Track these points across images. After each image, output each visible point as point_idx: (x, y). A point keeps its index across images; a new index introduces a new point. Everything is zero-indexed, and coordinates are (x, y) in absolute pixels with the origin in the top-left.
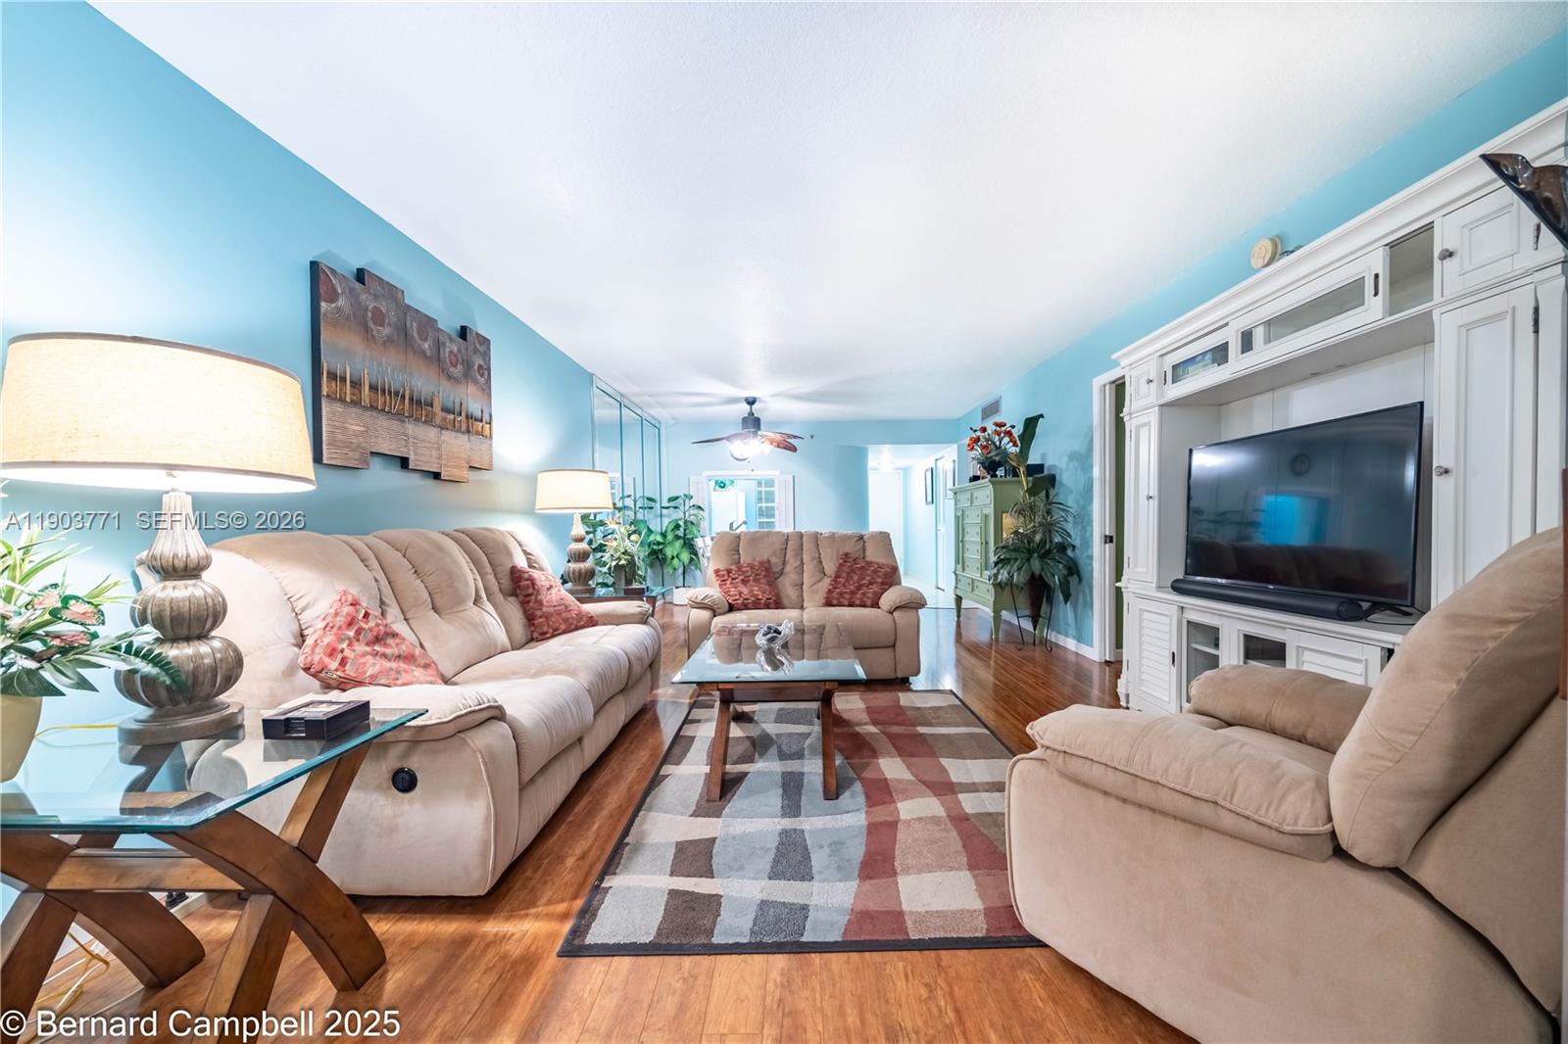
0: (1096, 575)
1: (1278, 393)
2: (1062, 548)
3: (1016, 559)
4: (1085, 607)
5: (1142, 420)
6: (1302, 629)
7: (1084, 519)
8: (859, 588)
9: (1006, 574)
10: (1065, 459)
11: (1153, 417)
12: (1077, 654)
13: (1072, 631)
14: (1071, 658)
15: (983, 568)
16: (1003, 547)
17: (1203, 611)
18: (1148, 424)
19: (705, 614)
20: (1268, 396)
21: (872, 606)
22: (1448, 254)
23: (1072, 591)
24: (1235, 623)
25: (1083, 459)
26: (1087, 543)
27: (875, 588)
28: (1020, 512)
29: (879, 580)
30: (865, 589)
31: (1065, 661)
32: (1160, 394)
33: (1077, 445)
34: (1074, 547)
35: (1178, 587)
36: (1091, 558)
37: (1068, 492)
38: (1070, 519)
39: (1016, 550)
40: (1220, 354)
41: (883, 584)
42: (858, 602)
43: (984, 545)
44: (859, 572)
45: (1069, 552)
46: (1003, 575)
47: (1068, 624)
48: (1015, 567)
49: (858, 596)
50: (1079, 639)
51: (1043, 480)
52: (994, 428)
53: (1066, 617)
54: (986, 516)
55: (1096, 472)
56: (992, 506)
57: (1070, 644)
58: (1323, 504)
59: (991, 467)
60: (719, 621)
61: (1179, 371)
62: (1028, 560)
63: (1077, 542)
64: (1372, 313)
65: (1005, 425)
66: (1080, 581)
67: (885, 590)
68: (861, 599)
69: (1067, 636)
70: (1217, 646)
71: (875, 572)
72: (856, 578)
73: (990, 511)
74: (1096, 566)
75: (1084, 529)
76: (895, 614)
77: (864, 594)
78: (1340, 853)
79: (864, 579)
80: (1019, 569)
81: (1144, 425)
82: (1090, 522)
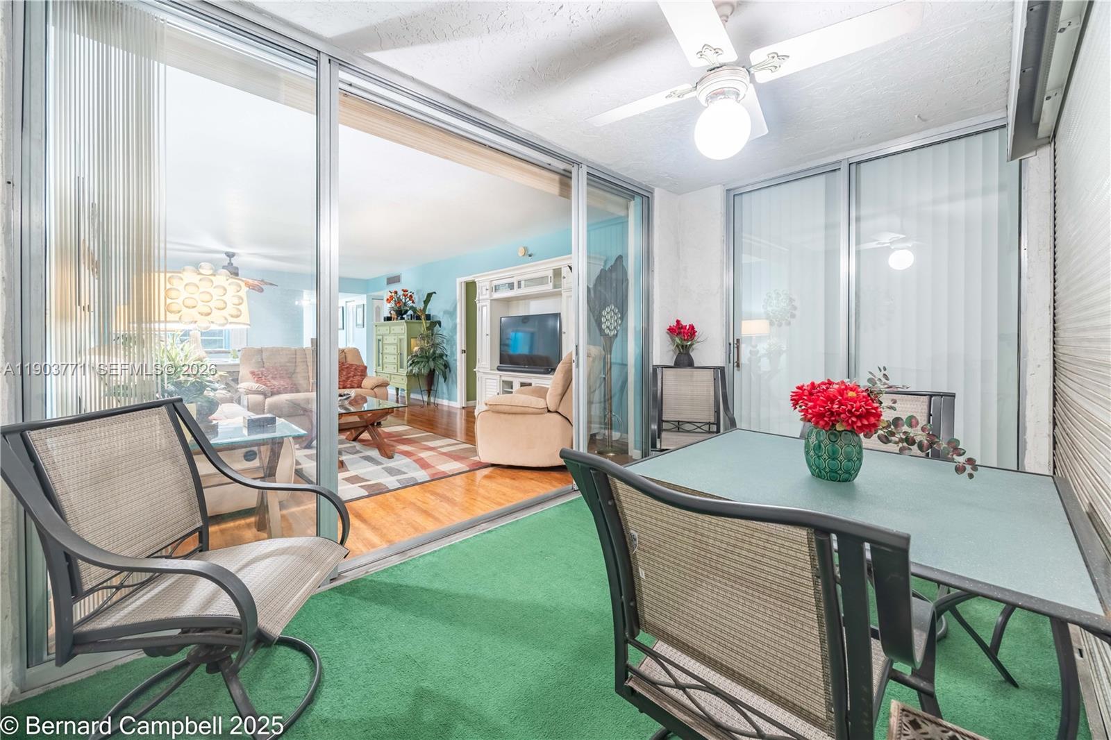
0: (458, 368)
1: (527, 301)
2: (441, 356)
3: (422, 362)
4: (452, 384)
5: (484, 304)
6: (536, 378)
7: (452, 342)
8: (348, 378)
9: (417, 369)
10: (442, 313)
11: (488, 303)
12: (449, 406)
13: (446, 396)
14: (446, 409)
15: (399, 367)
16: (415, 356)
17: (508, 376)
18: (486, 306)
19: (260, 397)
20: (524, 301)
21: (358, 387)
22: (564, 278)
23: (447, 376)
24: (517, 378)
25: (452, 314)
26: (453, 354)
27: (358, 378)
28: (423, 339)
29: (359, 374)
30: (351, 379)
31: (442, 411)
32: (491, 296)
33: (449, 307)
34: (447, 355)
35: (499, 369)
36: (456, 360)
37: (444, 330)
38: (445, 341)
39: (422, 357)
40: (511, 286)
41: (361, 375)
42: (349, 386)
43: (399, 356)
44: (346, 370)
45: (444, 358)
46: (416, 370)
47: (443, 393)
48: (422, 366)
49: (348, 382)
50: (450, 399)
51: (434, 323)
52: (402, 292)
53: (442, 390)
54: (400, 340)
55: (458, 320)
56: (406, 334)
57: (445, 402)
58: (532, 334)
59: (400, 313)
60: (269, 400)
61: (497, 289)
62: (428, 362)
63: (448, 353)
64: (549, 287)
65: (407, 291)
66: (450, 371)
67: (363, 379)
68: (350, 384)
69: (443, 398)
70: (512, 388)
71: (356, 369)
72: (345, 373)
73: (405, 337)
74: (458, 364)
75: (452, 347)
76: (375, 390)
77: (352, 381)
78: (549, 411)
79: (349, 373)
80: (424, 366)
81: (484, 306)
82: (455, 344)
